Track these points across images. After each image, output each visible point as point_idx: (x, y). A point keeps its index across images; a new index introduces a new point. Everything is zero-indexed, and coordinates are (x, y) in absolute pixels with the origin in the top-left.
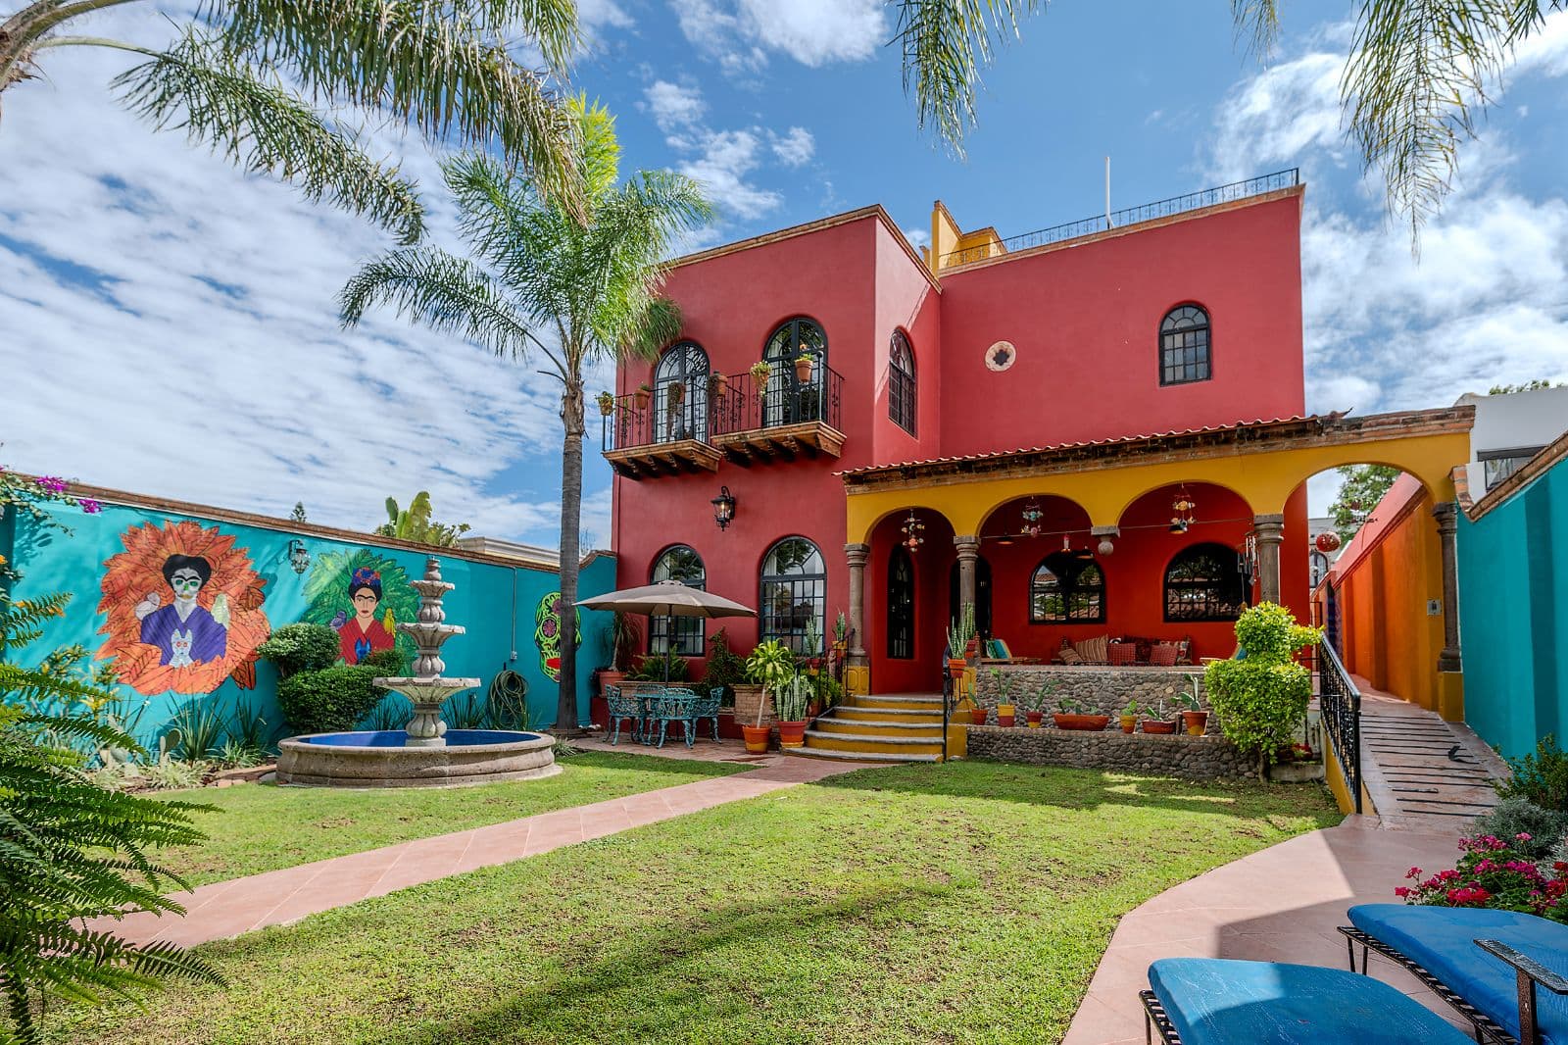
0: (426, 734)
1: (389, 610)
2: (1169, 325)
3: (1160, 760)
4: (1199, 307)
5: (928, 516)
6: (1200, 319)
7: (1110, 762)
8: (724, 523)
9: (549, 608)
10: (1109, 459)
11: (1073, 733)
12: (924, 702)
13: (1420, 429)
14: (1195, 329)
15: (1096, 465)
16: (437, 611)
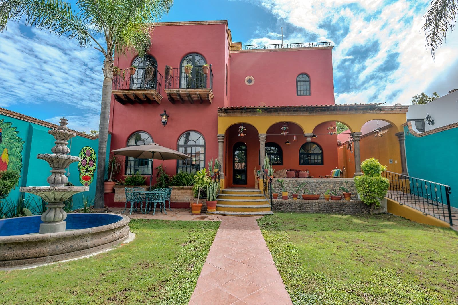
0: (56, 220)
1: (6, 150)
2: (298, 79)
3: (338, 209)
4: (307, 75)
5: (248, 126)
6: (307, 78)
7: (322, 210)
8: (164, 124)
9: (85, 154)
10: (311, 112)
11: (310, 201)
12: (254, 192)
13: (395, 111)
14: (306, 81)
15: (307, 113)
16: (66, 148)
